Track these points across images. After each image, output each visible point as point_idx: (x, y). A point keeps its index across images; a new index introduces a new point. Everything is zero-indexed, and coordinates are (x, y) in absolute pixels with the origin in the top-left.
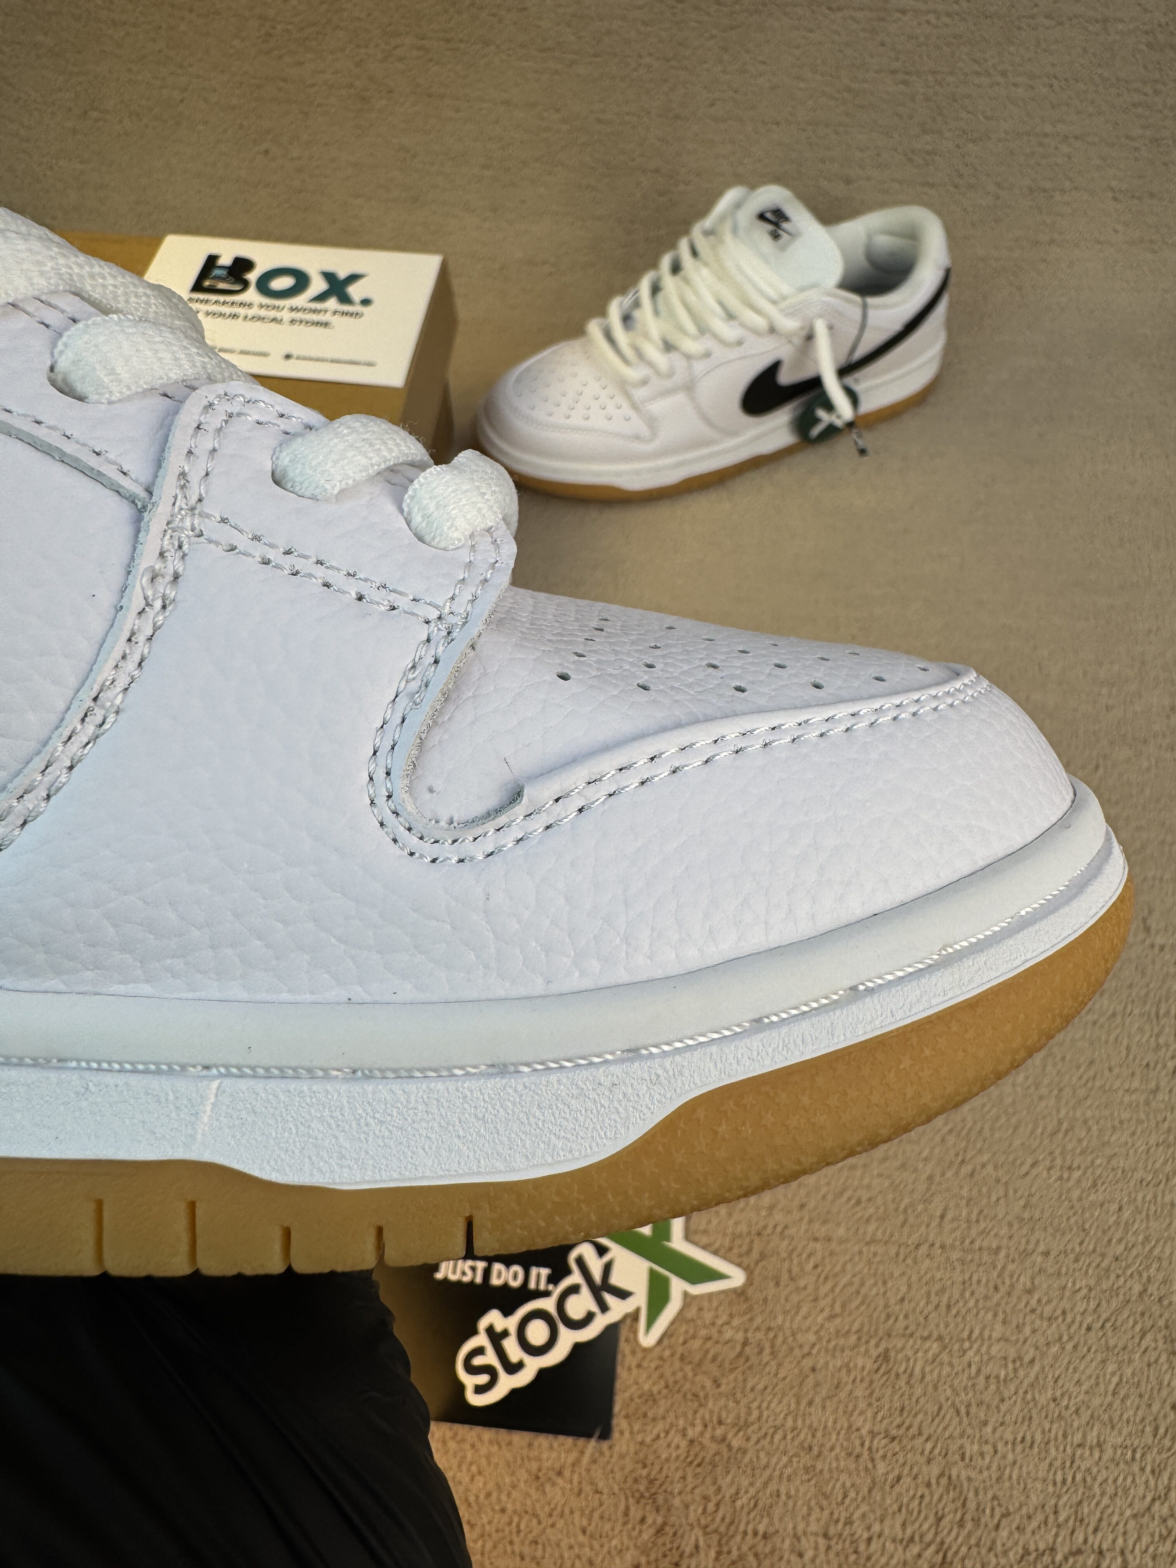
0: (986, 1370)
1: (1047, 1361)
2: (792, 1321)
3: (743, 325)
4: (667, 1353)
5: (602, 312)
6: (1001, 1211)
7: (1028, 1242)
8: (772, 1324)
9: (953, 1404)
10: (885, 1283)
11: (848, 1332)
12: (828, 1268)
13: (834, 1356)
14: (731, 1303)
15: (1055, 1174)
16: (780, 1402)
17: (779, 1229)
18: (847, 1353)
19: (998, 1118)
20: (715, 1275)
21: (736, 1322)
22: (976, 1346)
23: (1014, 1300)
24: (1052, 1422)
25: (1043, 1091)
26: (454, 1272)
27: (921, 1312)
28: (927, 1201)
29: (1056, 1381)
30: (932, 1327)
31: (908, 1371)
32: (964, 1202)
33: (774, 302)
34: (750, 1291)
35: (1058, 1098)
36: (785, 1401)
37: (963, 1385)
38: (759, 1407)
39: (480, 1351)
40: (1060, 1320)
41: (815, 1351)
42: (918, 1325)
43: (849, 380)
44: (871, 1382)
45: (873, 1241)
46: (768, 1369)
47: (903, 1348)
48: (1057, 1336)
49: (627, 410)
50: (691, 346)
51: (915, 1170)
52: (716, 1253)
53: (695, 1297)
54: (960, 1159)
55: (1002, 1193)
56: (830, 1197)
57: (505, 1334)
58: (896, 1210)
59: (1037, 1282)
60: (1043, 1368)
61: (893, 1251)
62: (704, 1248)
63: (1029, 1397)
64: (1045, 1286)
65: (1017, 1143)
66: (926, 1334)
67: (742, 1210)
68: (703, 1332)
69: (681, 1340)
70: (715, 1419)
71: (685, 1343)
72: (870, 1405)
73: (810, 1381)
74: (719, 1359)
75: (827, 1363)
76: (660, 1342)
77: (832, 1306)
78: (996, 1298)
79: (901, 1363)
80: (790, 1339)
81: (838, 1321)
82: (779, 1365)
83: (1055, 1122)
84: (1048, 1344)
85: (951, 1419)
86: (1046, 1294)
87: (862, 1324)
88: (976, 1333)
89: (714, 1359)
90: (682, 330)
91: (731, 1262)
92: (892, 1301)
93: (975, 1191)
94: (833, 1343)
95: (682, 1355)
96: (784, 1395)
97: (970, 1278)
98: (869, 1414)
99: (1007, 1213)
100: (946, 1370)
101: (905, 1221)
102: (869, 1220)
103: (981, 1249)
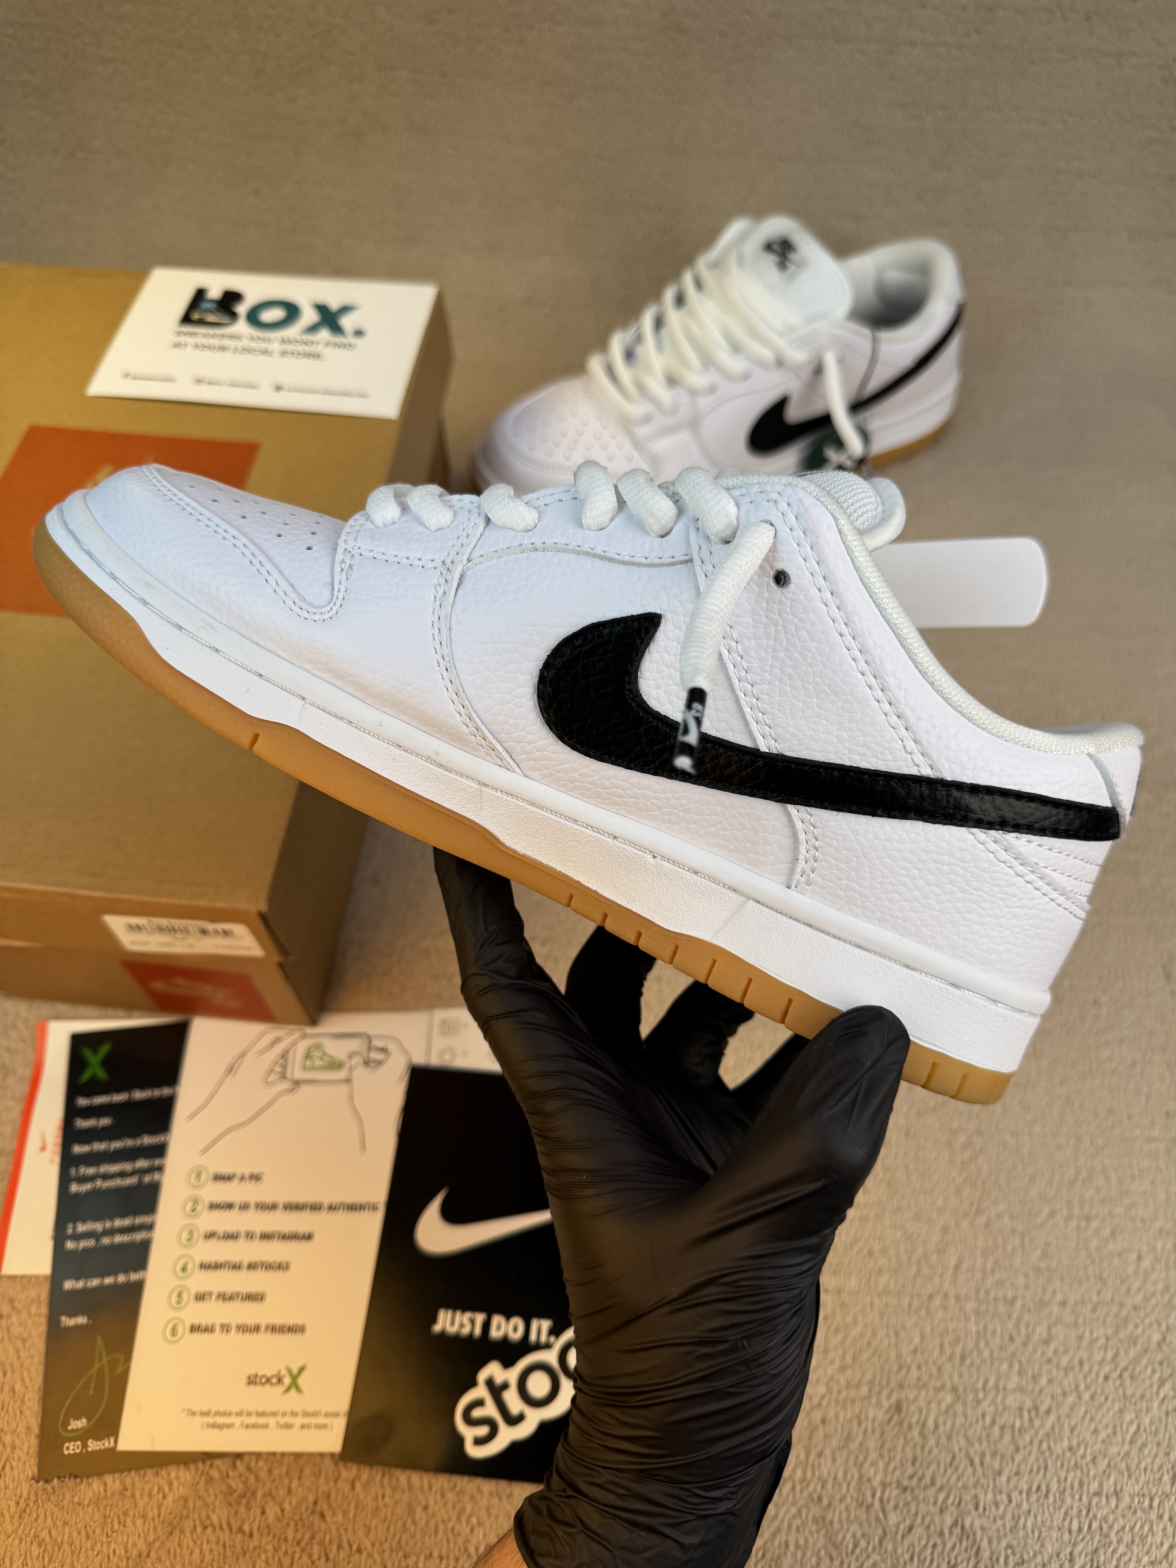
0: (1001, 1421)
3: (749, 358)
5: (603, 346)
6: (1017, 1262)
7: (1044, 1292)
9: (967, 1455)
10: (897, 1334)
11: (859, 1383)
13: (844, 1408)
15: (1073, 1223)
18: (858, 1405)
19: (1014, 1167)
22: (990, 1397)
23: (1030, 1349)
24: (1068, 1471)
25: (1061, 1140)
26: (452, 1323)
27: (934, 1363)
28: (941, 1251)
29: (1072, 1431)
30: (946, 1377)
31: (921, 1423)
32: (979, 1253)
33: (781, 334)
35: (1076, 1147)
37: (977, 1434)
39: (479, 1403)
40: (1077, 1368)
41: (825, 1402)
42: (931, 1376)
43: (862, 416)
44: (883, 1434)
45: (885, 1292)
47: (915, 1398)
48: (1073, 1386)
49: (628, 447)
50: (696, 379)
51: (929, 1220)
54: (974, 1209)
55: (1018, 1242)
56: (841, 1249)
57: (505, 1386)
58: (909, 1260)
59: (1054, 1332)
60: (1059, 1419)
61: (905, 1302)
63: (1044, 1446)
64: (1061, 1336)
65: (1033, 1193)
66: (938, 1384)
72: (881, 1456)
73: (821, 1432)
77: (843, 1357)
78: (1011, 1348)
79: (913, 1414)
81: (849, 1372)
83: (1073, 1170)
84: (1064, 1394)
85: (965, 1469)
86: (1064, 1344)
87: (874, 1376)
88: (991, 1383)
90: (686, 364)
92: (905, 1351)
93: (991, 1240)
97: (985, 1328)
98: (881, 1464)
99: (1023, 1264)
100: (960, 1420)
101: (918, 1272)
102: (880, 1270)
103: (996, 1299)
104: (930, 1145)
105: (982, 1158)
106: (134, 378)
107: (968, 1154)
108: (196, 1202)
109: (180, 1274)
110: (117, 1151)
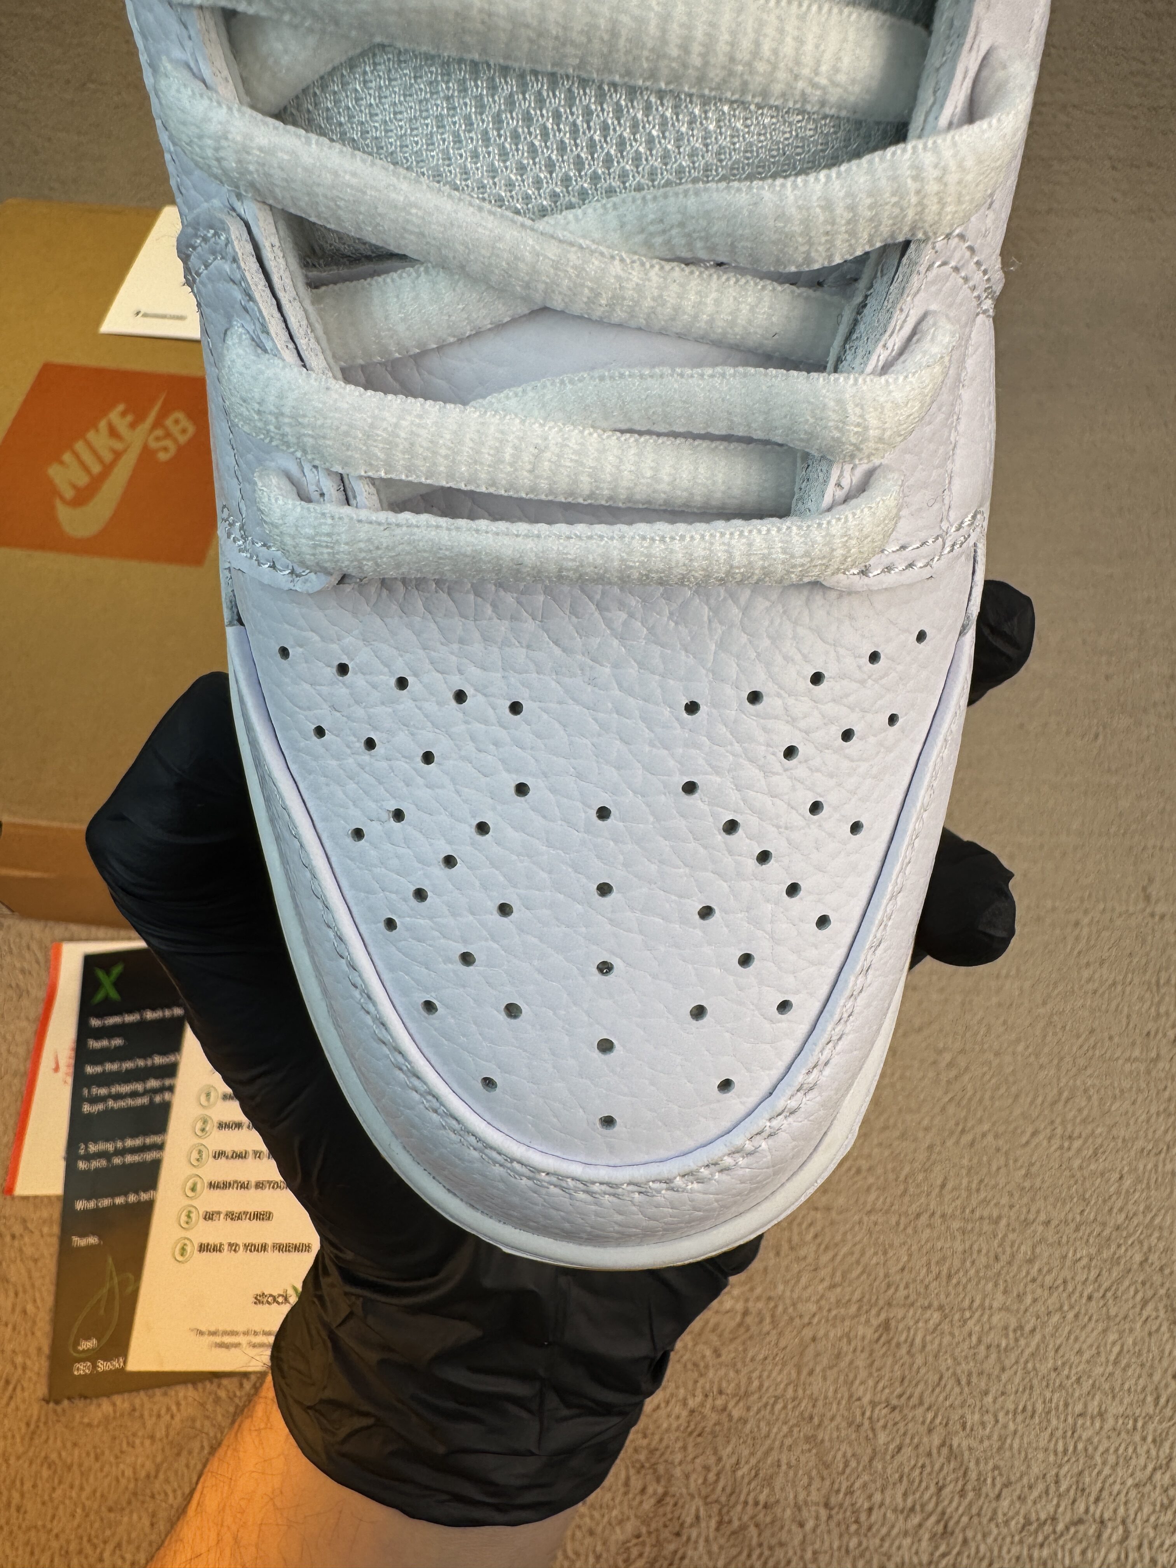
0: (987, 1340)
1: (1049, 1330)
2: (792, 1291)
6: (1001, 1180)
9: (954, 1374)
10: (885, 1252)
12: (828, 1237)
16: (781, 1371)
18: (847, 1323)
23: (1014, 1269)
25: (1043, 1060)
28: (927, 1170)
29: (1057, 1351)
30: (933, 1296)
32: (964, 1172)
35: (1058, 1067)
36: (786, 1370)
37: (964, 1354)
38: (760, 1377)
41: (816, 1320)
46: (768, 1339)
48: (1058, 1306)
51: (915, 1140)
54: (960, 1128)
55: (1002, 1161)
58: (896, 1179)
60: (1044, 1338)
61: (893, 1220)
63: (1030, 1366)
65: (1017, 1112)
66: (926, 1303)
70: (715, 1390)
72: (870, 1374)
73: (811, 1350)
74: (720, 1329)
75: (827, 1333)
77: (833, 1275)
78: (998, 1266)
80: (791, 1309)
81: (838, 1290)
82: (780, 1334)
83: (1055, 1091)
84: (1049, 1313)
85: (952, 1388)
86: (1048, 1263)
88: (977, 1302)
92: (893, 1270)
94: (834, 1313)
96: (784, 1364)
98: (870, 1383)
100: (947, 1339)
101: (905, 1191)
102: (869, 1189)
103: (981, 1218)
104: (916, 1064)
105: (966, 1078)
106: (145, 315)
107: (953, 1073)
108: (205, 1122)
109: (190, 1194)
110: (128, 1071)
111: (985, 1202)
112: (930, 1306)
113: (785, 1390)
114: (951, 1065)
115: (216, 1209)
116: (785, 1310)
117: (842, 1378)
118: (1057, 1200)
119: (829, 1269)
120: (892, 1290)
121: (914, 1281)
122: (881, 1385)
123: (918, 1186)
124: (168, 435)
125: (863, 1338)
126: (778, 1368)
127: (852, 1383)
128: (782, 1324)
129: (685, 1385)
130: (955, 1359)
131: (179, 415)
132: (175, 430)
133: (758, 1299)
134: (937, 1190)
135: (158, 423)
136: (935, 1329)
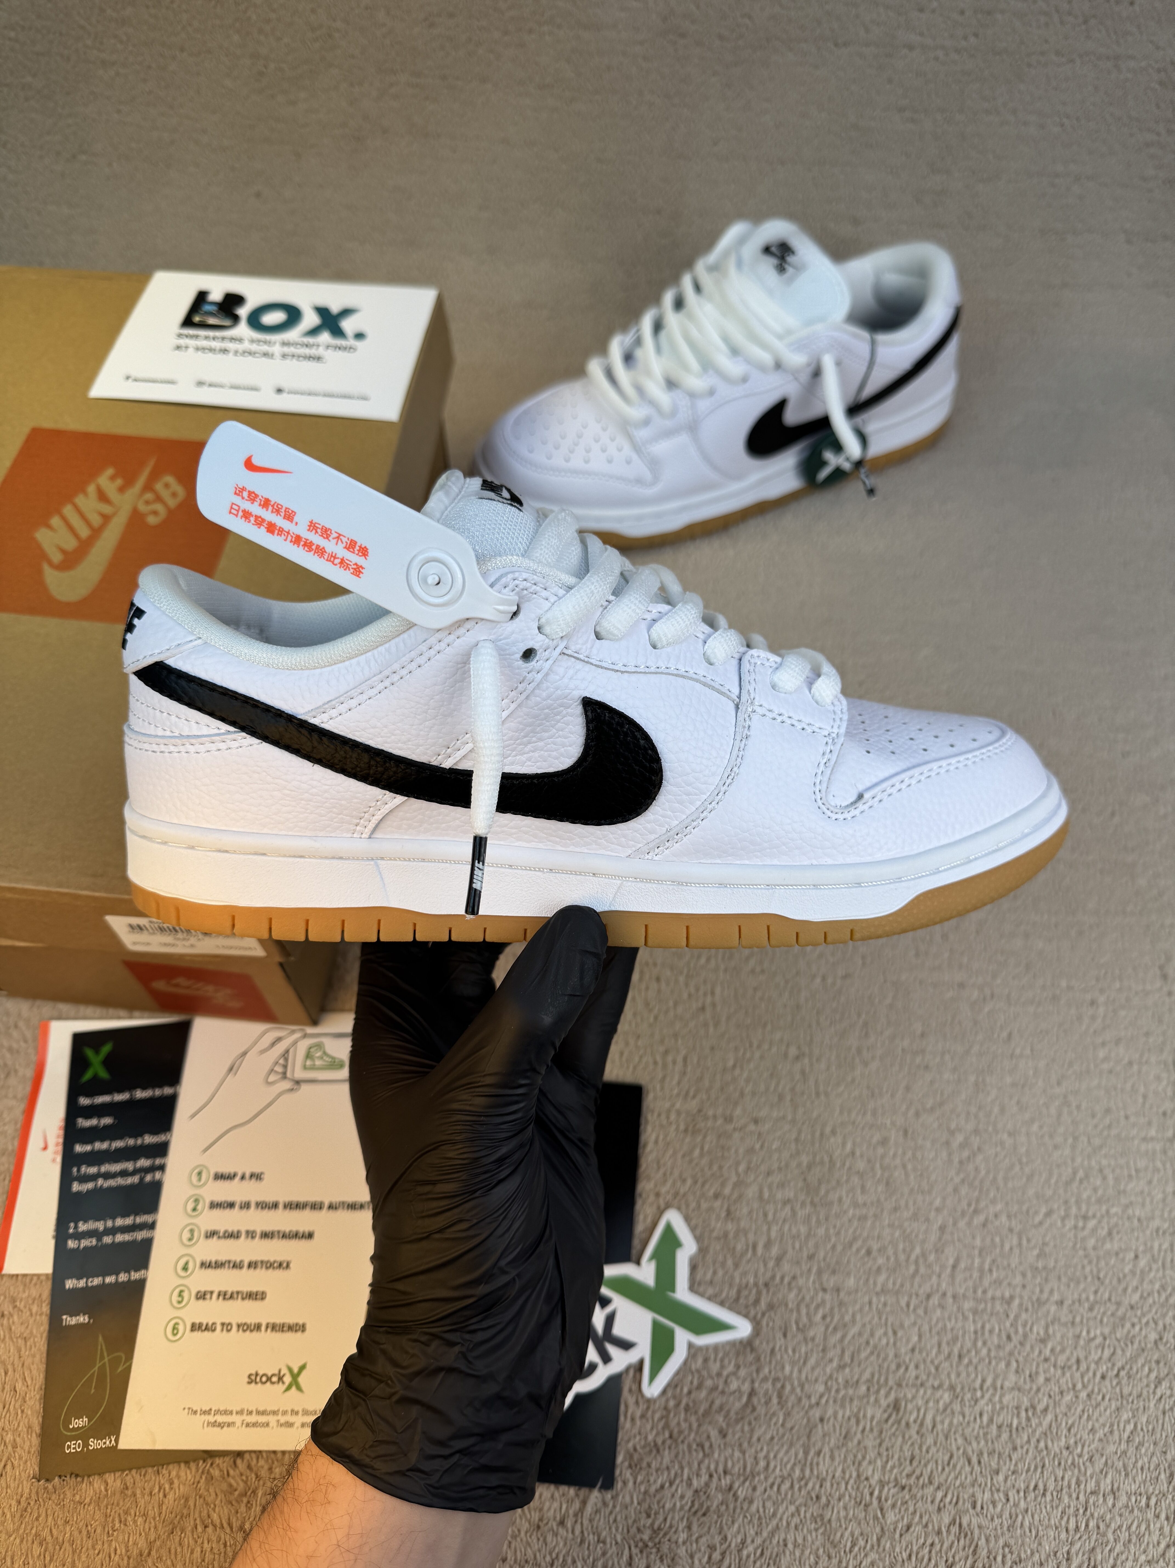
0: (998, 1420)
1: (1061, 1409)
2: (800, 1371)
3: (748, 361)
4: (672, 1403)
5: (602, 349)
6: (1015, 1261)
7: (1041, 1291)
8: (780, 1375)
9: (965, 1453)
10: (895, 1333)
11: (857, 1382)
12: (836, 1318)
13: (843, 1406)
14: (738, 1354)
15: (1070, 1223)
16: (787, 1452)
17: (786, 1280)
18: (856, 1404)
19: (1012, 1167)
20: (720, 1326)
21: (742, 1372)
22: (987, 1396)
23: (1027, 1348)
24: (1065, 1470)
25: (1059, 1140)
27: (932, 1362)
28: (939, 1250)
29: (1069, 1430)
30: (944, 1376)
31: (919, 1421)
32: (976, 1252)
33: (780, 337)
34: (757, 1342)
35: (1073, 1147)
36: (793, 1451)
37: (975, 1433)
38: (766, 1457)
40: (1075, 1367)
41: (823, 1401)
42: (929, 1375)
43: (859, 419)
44: (881, 1432)
45: (884, 1291)
46: (774, 1420)
47: (914, 1397)
48: (1070, 1385)
49: (627, 449)
50: (695, 382)
51: (927, 1220)
52: (722, 1304)
53: (700, 1349)
54: (972, 1208)
55: (1015, 1241)
56: (839, 1248)
58: (908, 1259)
59: (1051, 1331)
60: (1056, 1417)
61: (903, 1301)
62: (710, 1299)
63: (1042, 1445)
64: (1058, 1335)
65: (1031, 1192)
66: (936, 1383)
67: (749, 1261)
68: (709, 1383)
69: (685, 1390)
70: (721, 1469)
71: (690, 1393)
72: (879, 1454)
73: (818, 1431)
74: (726, 1409)
75: (835, 1414)
76: (664, 1392)
77: (841, 1356)
78: (1009, 1347)
79: (911, 1413)
80: (798, 1390)
81: (847, 1370)
82: (788, 1415)
83: (1070, 1170)
84: (1061, 1393)
85: (963, 1467)
86: (1061, 1343)
87: (873, 1375)
88: (989, 1382)
89: (721, 1408)
90: (685, 367)
91: (739, 1313)
92: (903, 1350)
93: (988, 1240)
94: (842, 1393)
95: (687, 1405)
96: (791, 1445)
97: (983, 1327)
98: (879, 1463)
99: (1020, 1263)
100: (958, 1418)
101: (917, 1271)
102: (879, 1270)
103: (993, 1299)
104: (928, 1144)
105: (980, 1157)
106: (136, 380)
107: (966, 1154)
108: (197, 1201)
109: (183, 1274)
110: (118, 1150)
111: (998, 1282)
112: (940, 1386)
113: (793, 1469)
114: (962, 1146)
115: (209, 1289)
116: (793, 1389)
117: (850, 1458)
118: (1071, 1279)
119: (838, 1350)
120: (902, 1370)
121: (924, 1361)
122: (890, 1464)
123: (929, 1266)
124: (159, 499)
125: (872, 1418)
126: (785, 1447)
127: (860, 1464)
128: (790, 1404)
129: (690, 1464)
130: (966, 1439)
131: (170, 479)
132: (165, 494)
133: (765, 1379)
134: (949, 1270)
135: (148, 487)
136: (945, 1410)
